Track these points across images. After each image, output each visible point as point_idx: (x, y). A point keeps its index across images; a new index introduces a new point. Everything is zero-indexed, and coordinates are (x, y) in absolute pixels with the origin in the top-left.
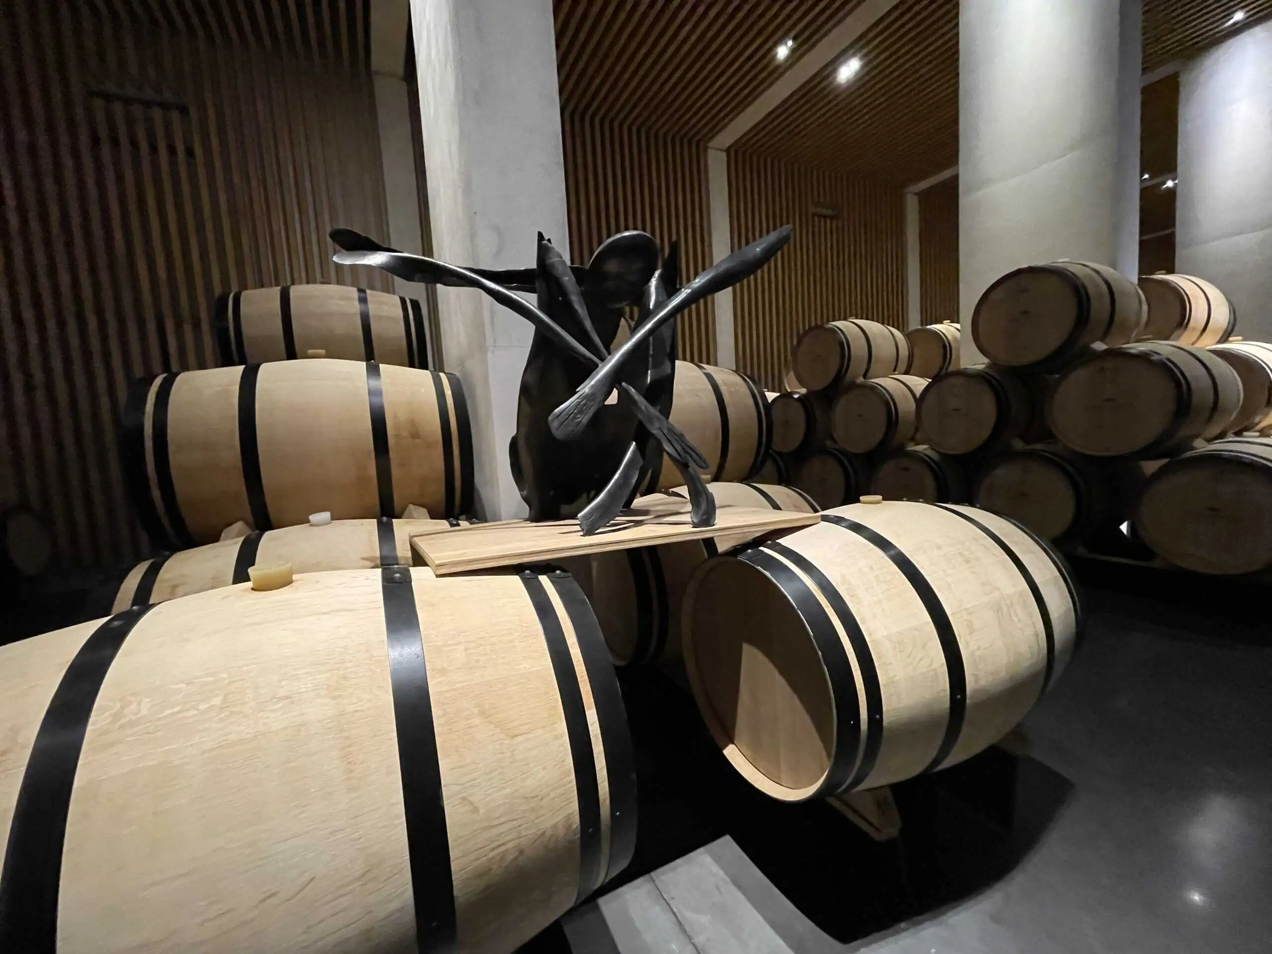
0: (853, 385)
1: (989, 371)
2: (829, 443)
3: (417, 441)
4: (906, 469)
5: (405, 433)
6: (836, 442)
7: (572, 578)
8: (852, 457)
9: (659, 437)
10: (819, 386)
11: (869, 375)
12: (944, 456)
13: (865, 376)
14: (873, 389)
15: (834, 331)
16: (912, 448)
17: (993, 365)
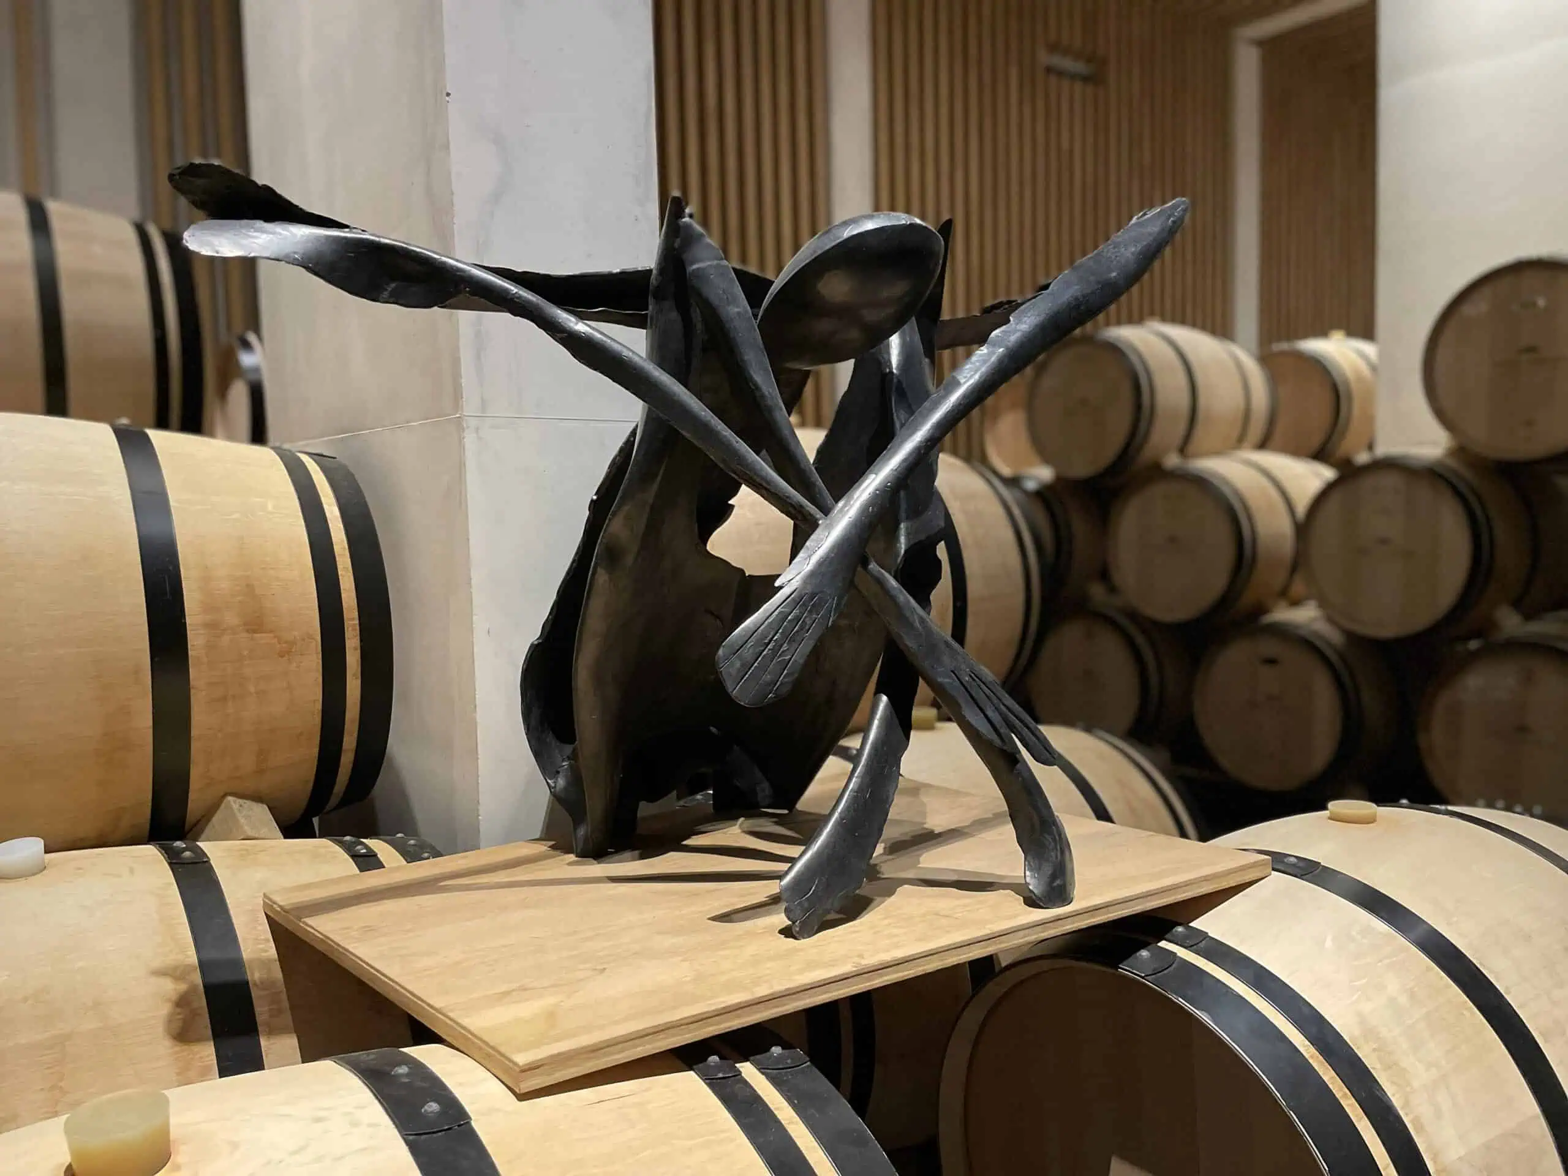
0: (1157, 472)
1: (1452, 463)
2: (1097, 591)
3: (263, 638)
4: (1271, 661)
5: (231, 619)
6: (1112, 589)
7: (809, 1063)
8: (1151, 627)
9: (954, 693)
10: (1082, 468)
11: (1191, 448)
12: (1354, 639)
13: (1183, 450)
14: (1202, 484)
15: (1115, 350)
16: (1283, 614)
17: (1460, 451)
